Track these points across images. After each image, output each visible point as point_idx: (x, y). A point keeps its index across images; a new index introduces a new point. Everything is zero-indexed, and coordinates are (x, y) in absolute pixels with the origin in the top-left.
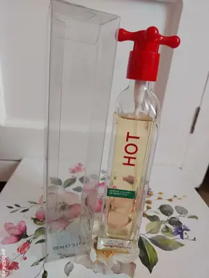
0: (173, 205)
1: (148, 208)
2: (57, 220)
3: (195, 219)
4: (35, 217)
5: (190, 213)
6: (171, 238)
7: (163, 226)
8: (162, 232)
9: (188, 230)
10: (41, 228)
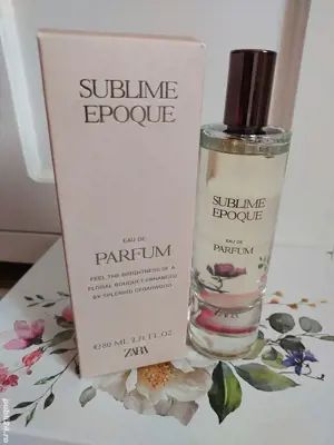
4: (60, 315)
8: (263, 358)
9: (313, 360)
10: (64, 332)
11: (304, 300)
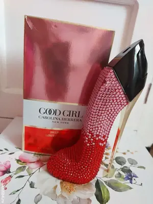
0: (126, 157)
1: (106, 158)
2: (34, 162)
3: (143, 169)
4: (18, 159)
5: (139, 164)
6: (122, 182)
7: (116, 173)
8: (116, 177)
9: (136, 177)
10: (21, 167)
11: (128, 151)
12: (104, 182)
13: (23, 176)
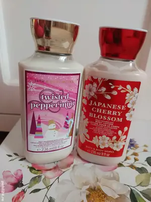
1: (136, 160)
2: (50, 170)
4: (31, 166)
10: (36, 177)
12: (139, 193)
13: (40, 190)
